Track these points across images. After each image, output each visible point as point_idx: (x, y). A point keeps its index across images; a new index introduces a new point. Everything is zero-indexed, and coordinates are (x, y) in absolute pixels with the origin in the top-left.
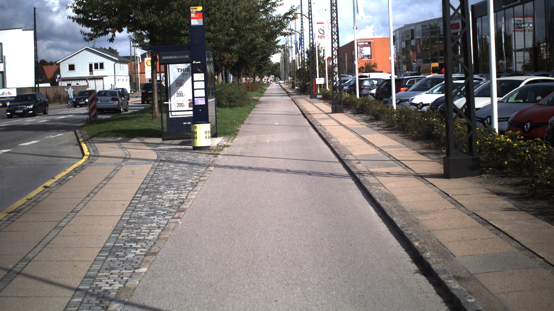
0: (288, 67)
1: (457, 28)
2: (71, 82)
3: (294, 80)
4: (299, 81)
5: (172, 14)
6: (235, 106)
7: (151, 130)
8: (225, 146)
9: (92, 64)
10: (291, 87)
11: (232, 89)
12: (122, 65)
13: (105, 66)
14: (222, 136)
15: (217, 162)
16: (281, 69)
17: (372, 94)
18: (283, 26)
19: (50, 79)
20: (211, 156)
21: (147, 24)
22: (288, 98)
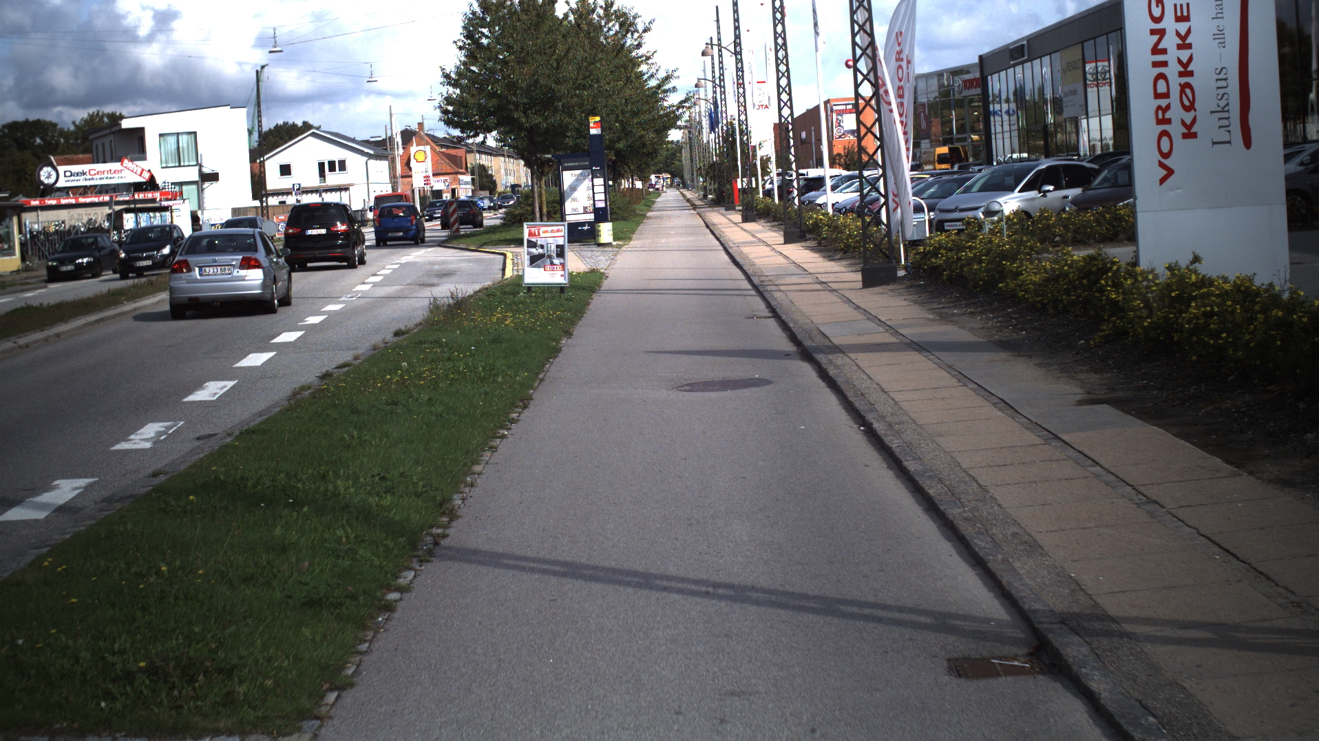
3: (707, 183)
8: (624, 246)
9: (324, 163)
12: (377, 161)
13: (348, 166)
14: (619, 240)
15: (621, 253)
20: (615, 250)
22: (693, 212)
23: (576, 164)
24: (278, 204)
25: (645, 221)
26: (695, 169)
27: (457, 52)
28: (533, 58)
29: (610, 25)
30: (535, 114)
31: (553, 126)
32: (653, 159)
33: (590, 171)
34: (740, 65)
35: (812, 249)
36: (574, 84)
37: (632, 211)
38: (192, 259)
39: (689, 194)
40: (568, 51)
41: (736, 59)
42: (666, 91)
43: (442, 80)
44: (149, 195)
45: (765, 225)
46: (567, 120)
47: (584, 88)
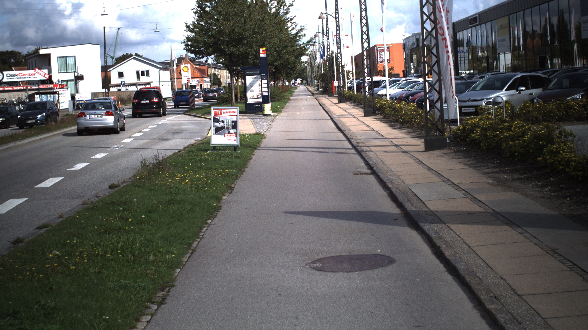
2: (120, 87)
8: (277, 115)
9: (139, 72)
12: (165, 71)
13: (150, 73)
14: (275, 113)
15: (276, 120)
22: (313, 97)
23: (253, 72)
24: (117, 91)
25: (289, 101)
26: (313, 77)
27: (194, 14)
28: (232, 18)
29: (272, 2)
30: (233, 46)
31: (242, 53)
32: (293, 71)
33: (260, 76)
34: (338, 24)
35: (381, 120)
36: (253, 31)
37: (282, 97)
38: (86, 112)
39: (310, 88)
40: (250, 14)
41: (336, 21)
42: (300, 36)
43: (186, 28)
44: (48, 86)
45: (350, 105)
46: (249, 50)
47: (259, 33)
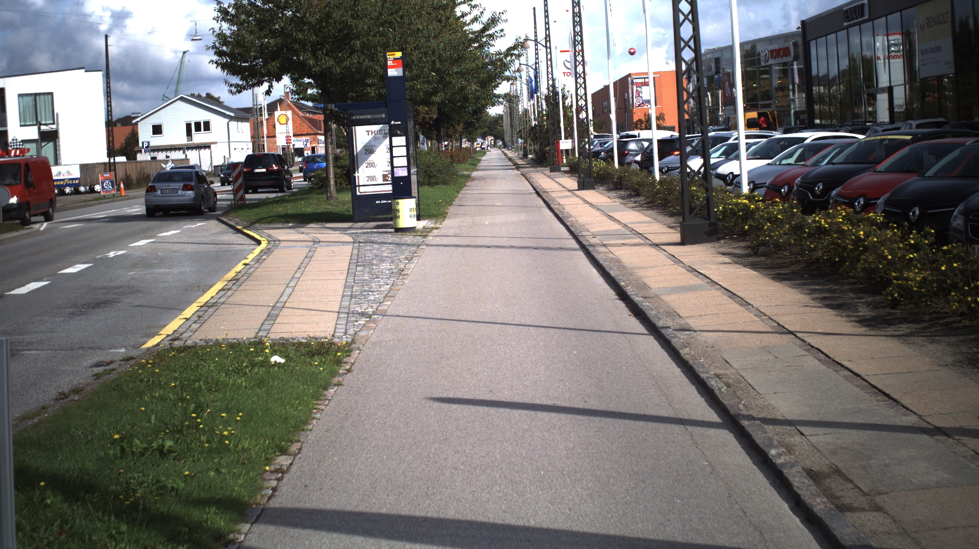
0: (516, 122)
1: (786, 56)
2: (156, 153)
3: (527, 144)
4: (534, 145)
5: (354, 57)
6: (437, 183)
7: (331, 213)
8: (433, 228)
9: (191, 124)
10: (521, 156)
11: (432, 159)
12: (239, 123)
13: (212, 126)
14: (426, 219)
15: (428, 243)
16: (504, 125)
17: (636, 162)
18: (505, 67)
19: (118, 149)
20: (419, 238)
21: (320, 72)
22: (516, 172)
23: (369, 117)
24: (150, 159)
25: (469, 183)
26: (515, 132)
31: (350, 70)
33: (387, 126)
39: (510, 154)
